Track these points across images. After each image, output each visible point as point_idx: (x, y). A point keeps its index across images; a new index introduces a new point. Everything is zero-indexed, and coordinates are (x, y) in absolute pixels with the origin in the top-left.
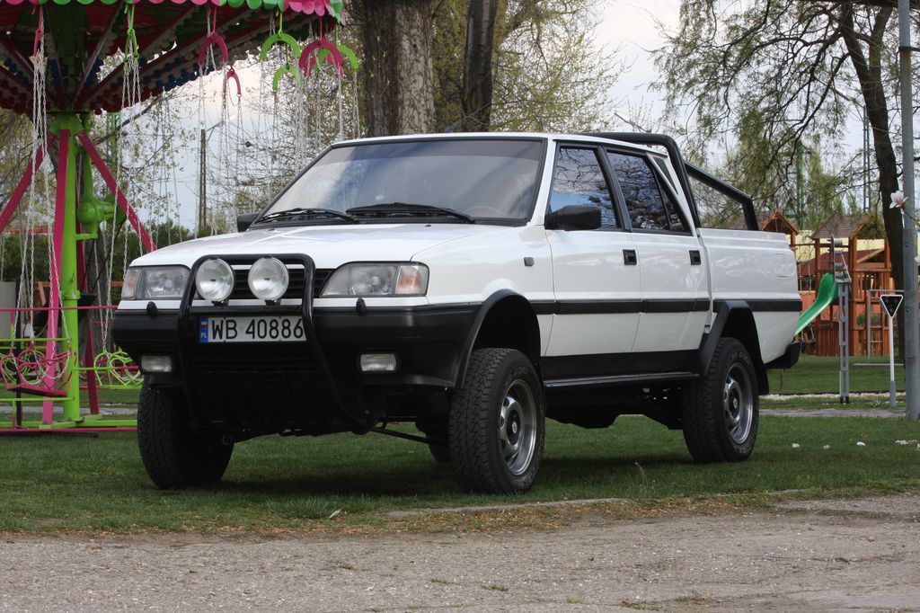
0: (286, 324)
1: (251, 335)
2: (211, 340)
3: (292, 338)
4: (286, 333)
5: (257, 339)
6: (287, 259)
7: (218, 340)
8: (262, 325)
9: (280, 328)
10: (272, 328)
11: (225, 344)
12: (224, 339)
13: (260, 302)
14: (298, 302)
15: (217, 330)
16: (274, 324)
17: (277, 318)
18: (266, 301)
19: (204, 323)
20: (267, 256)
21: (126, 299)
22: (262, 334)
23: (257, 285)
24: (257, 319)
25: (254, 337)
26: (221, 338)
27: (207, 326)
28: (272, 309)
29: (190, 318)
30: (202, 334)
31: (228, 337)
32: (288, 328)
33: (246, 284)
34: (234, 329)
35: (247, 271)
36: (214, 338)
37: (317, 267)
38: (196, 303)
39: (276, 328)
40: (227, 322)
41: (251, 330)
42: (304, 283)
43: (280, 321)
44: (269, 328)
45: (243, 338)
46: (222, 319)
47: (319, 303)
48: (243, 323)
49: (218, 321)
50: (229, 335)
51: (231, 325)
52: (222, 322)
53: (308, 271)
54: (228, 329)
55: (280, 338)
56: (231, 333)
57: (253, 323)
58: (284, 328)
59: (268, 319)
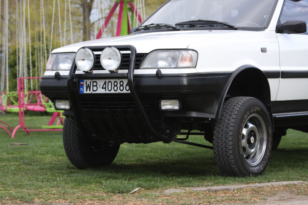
0: (122, 83)
1: (105, 89)
2: (85, 92)
3: (125, 91)
4: (122, 88)
5: (107, 92)
6: (120, 48)
7: (88, 92)
8: (110, 84)
9: (119, 86)
10: (115, 86)
11: (91, 94)
12: (91, 92)
13: (106, 72)
14: (126, 71)
15: (88, 87)
16: (116, 84)
17: (117, 80)
18: (109, 71)
19: (82, 83)
20: (110, 47)
21: (48, 70)
22: (110, 89)
23: (104, 62)
24: (107, 81)
25: (106, 91)
26: (90, 91)
27: (83, 85)
28: (113, 75)
29: (75, 80)
30: (81, 89)
31: (93, 91)
32: (122, 85)
33: (99, 62)
34: (96, 86)
35: (100, 55)
36: (87, 91)
37: (138, 52)
38: (77, 72)
39: (116, 86)
40: (93, 82)
41: (104, 87)
42: (129, 61)
43: (118, 81)
44: (113, 86)
45: (101, 91)
46: (91, 81)
47: (138, 72)
48: (101, 83)
49: (88, 82)
50: (94, 90)
51: (95, 84)
52: (90, 82)
53: (132, 54)
54: (93, 86)
55: (119, 91)
56: (95, 88)
57: (105, 82)
58: (121, 85)
59: (113, 81)
